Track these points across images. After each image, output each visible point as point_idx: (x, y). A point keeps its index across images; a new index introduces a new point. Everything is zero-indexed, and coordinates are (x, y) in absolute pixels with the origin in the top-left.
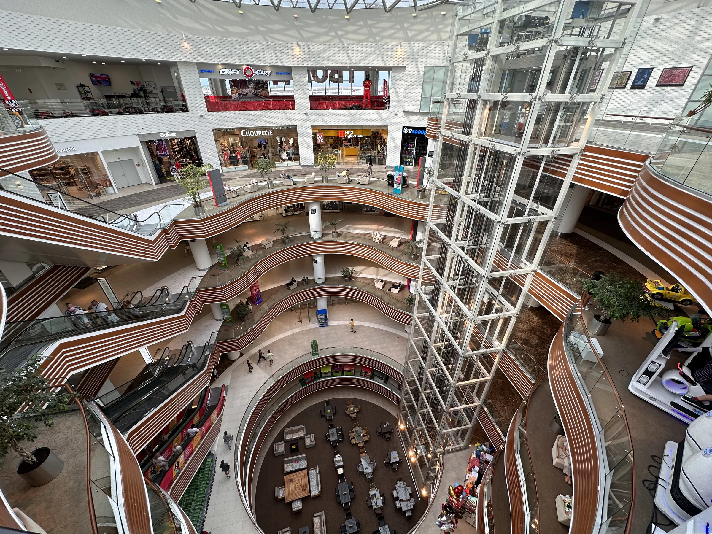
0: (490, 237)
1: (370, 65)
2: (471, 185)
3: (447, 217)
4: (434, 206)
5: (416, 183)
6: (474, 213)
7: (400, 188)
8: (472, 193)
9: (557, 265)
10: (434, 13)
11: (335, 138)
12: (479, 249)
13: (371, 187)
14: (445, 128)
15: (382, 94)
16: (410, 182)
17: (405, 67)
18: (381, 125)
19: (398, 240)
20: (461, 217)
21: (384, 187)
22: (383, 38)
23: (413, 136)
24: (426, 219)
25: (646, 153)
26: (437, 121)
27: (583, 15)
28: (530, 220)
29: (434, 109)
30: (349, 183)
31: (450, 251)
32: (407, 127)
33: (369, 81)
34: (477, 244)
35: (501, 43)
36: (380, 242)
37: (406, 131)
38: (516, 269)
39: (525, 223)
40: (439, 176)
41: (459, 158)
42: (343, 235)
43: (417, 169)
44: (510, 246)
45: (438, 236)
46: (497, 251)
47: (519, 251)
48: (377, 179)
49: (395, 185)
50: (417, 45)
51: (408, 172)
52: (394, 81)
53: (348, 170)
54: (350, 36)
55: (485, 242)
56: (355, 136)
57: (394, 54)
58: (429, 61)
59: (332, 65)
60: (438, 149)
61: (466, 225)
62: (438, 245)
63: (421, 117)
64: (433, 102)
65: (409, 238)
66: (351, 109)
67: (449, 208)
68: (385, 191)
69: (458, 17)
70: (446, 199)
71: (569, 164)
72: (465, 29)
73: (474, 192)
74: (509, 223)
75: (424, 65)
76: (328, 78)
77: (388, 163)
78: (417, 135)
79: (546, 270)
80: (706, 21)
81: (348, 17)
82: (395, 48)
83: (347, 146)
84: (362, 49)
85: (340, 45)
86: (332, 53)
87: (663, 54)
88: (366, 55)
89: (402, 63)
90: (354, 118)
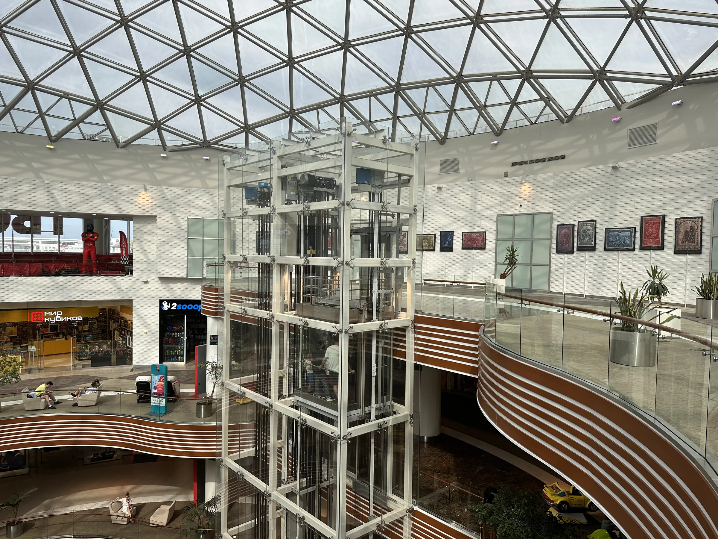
0: (332, 465)
1: (95, 212)
2: (286, 381)
3: (257, 443)
4: (230, 428)
5: (193, 390)
6: (299, 428)
7: (163, 402)
8: (290, 396)
9: (438, 492)
10: (193, 156)
11: (22, 326)
12: (320, 490)
13: (103, 410)
14: (231, 300)
15: (118, 251)
16: (183, 390)
17: (156, 216)
18: (117, 298)
19: (168, 507)
20: (280, 438)
21: (131, 406)
22: (116, 178)
23: (178, 314)
24: (220, 454)
25: (477, 321)
26: (216, 290)
27: (368, 182)
28: (380, 425)
29: (208, 274)
30: (53, 408)
31: (271, 507)
32: (167, 301)
33: (93, 233)
34: (314, 483)
35: (286, 200)
36: (129, 522)
37: (166, 307)
38: (384, 513)
39: (376, 431)
40: (233, 374)
41: (259, 342)
42: (37, 524)
43: (193, 366)
44: (364, 475)
45: (246, 482)
46: (348, 487)
47: (379, 481)
48: (116, 393)
49: (154, 400)
50: (170, 192)
51: (176, 372)
52: (138, 234)
53: (50, 383)
54: (56, 171)
55: (326, 477)
56: (67, 319)
57: (136, 200)
58: (193, 212)
59: (19, 208)
60: (225, 330)
61: (290, 451)
62: (247, 500)
63: (190, 285)
64: (208, 265)
65: (191, 498)
66: (58, 274)
67: (256, 426)
68: (134, 413)
69: (226, 167)
70: (250, 411)
71: (404, 339)
72: (239, 181)
73: (292, 393)
74: (353, 435)
75: (186, 215)
76: (10, 227)
77: (136, 361)
78: (186, 312)
79: (425, 503)
80: (479, 193)
81: (52, 147)
82: (136, 192)
83: (50, 337)
84: (78, 190)
85: (37, 181)
86: (19, 192)
87: (457, 220)
88: (86, 198)
89: (151, 212)
90: (65, 289)
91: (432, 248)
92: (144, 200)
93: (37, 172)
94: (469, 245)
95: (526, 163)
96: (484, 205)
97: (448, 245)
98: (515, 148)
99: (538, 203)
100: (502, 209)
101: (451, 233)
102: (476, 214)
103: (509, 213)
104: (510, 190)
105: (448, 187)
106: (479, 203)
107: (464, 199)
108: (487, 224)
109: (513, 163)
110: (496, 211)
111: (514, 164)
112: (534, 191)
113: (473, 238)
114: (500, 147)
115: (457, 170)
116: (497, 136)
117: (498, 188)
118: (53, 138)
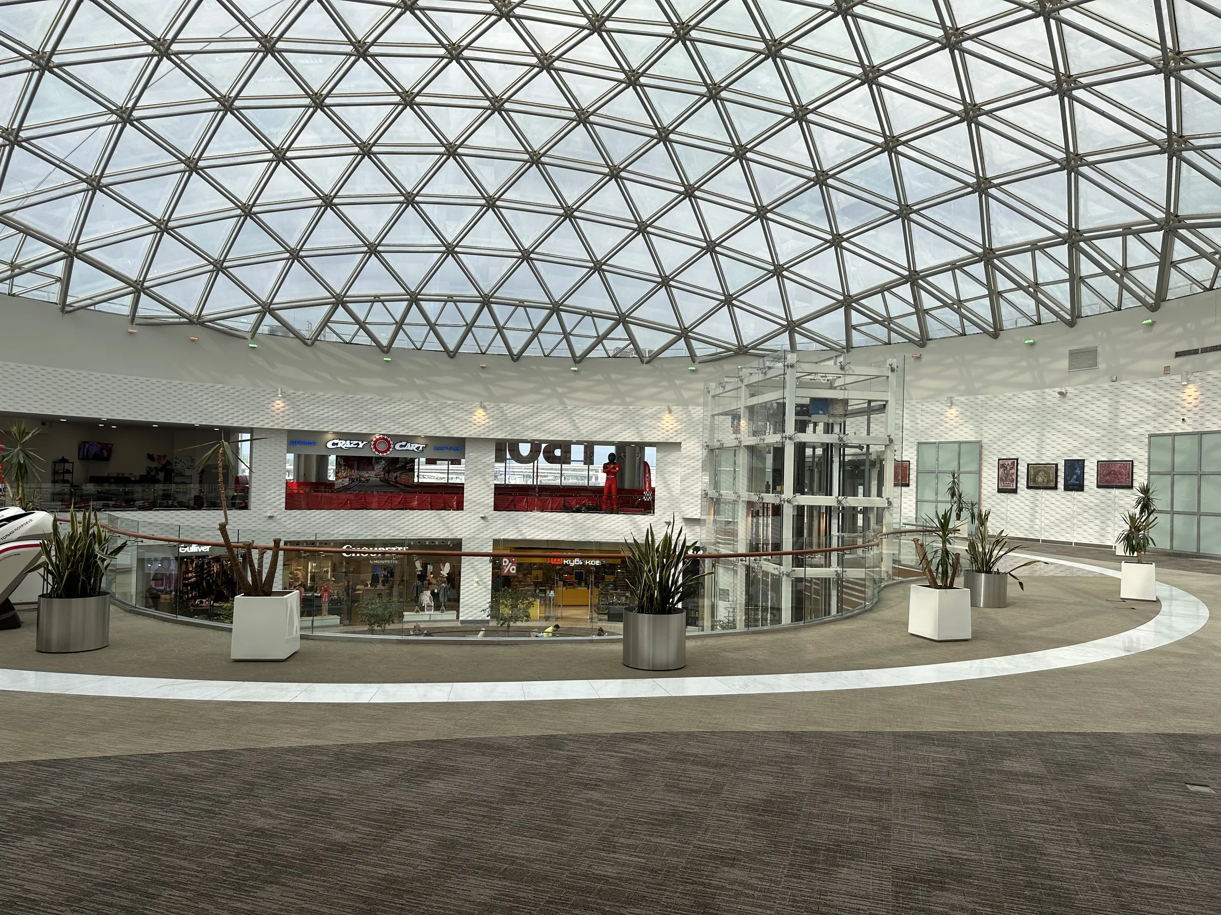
1: (615, 439)
10: (726, 367)
11: (545, 569)
17: (680, 443)
22: (639, 399)
33: (615, 464)
50: (697, 412)
52: (661, 465)
53: (557, 626)
54: (579, 395)
56: (585, 562)
57: (659, 424)
59: (547, 438)
66: (578, 511)
76: (541, 456)
80: (1122, 400)
81: (576, 369)
82: (660, 415)
83: (573, 585)
84: (599, 415)
85: (560, 408)
86: (544, 420)
87: (1089, 442)
88: (607, 424)
89: (675, 438)
90: (584, 528)
91: (1053, 484)
92: (668, 424)
93: (560, 397)
94: (1107, 481)
95: (1195, 352)
96: (1130, 418)
97: (1076, 480)
98: (1179, 330)
99: (1208, 416)
100: (1157, 425)
101: (1081, 463)
102: (1117, 432)
103: (1167, 431)
104: (1168, 395)
105: (1075, 391)
106: (1123, 415)
107: (1100, 410)
108: (1135, 449)
109: (1176, 353)
110: (1149, 428)
111: (1178, 355)
112: (1202, 397)
113: (1114, 471)
114: (1158, 328)
115: (1095, 364)
116: (1153, 311)
117: (1149, 393)
118: (578, 359)
